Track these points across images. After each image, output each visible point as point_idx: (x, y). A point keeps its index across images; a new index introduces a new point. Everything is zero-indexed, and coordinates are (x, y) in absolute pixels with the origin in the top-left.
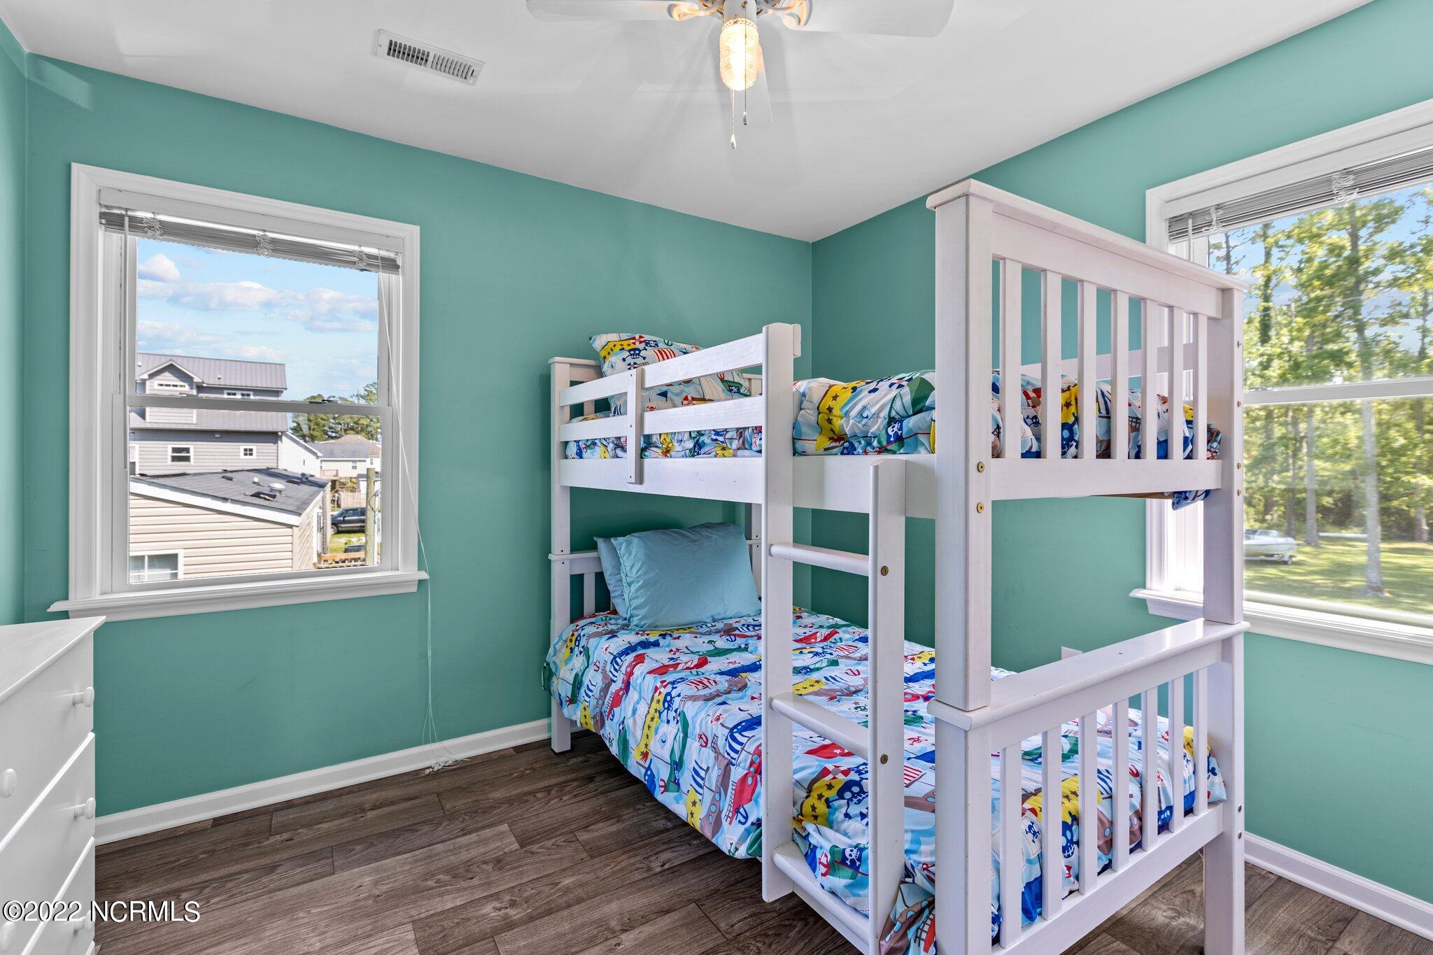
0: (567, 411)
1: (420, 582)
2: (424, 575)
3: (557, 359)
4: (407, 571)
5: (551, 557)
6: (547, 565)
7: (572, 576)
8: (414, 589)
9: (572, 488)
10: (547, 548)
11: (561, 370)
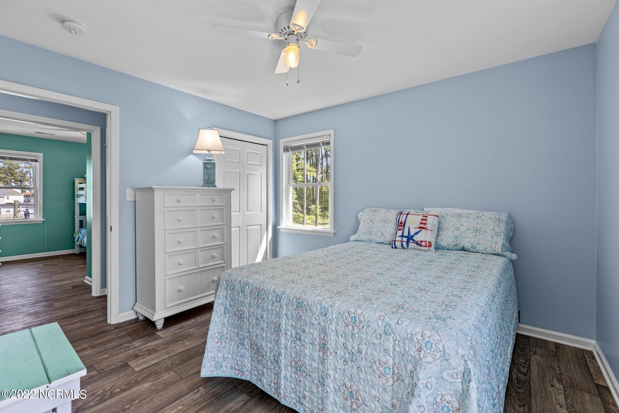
0: (79, 189)
1: (43, 221)
2: (44, 220)
3: (76, 179)
4: (40, 219)
5: (75, 217)
6: (74, 218)
7: (80, 220)
8: (42, 223)
9: (80, 203)
10: (74, 215)
11: (77, 181)
